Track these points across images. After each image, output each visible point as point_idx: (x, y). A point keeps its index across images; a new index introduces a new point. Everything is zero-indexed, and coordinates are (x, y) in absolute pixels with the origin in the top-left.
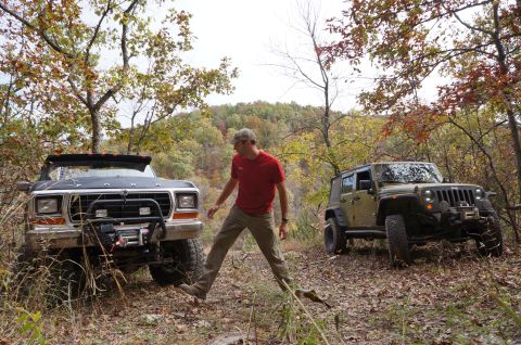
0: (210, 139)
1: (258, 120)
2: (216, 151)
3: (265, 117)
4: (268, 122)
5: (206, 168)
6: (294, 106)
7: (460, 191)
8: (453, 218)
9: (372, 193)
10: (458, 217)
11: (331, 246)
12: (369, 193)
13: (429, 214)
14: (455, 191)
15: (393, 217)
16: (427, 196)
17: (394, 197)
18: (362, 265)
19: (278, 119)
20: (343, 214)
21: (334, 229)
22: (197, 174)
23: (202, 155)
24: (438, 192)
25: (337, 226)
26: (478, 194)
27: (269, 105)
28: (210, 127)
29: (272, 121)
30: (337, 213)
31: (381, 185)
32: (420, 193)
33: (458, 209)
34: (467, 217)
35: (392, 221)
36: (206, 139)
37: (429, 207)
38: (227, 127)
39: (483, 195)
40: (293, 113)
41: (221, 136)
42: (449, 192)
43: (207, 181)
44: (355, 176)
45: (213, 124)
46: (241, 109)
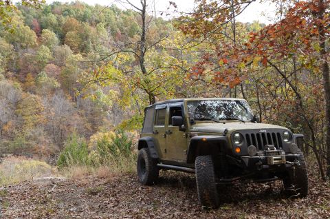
0: (22, 39)
1: (75, 22)
2: (29, 54)
3: (83, 19)
4: (87, 25)
5: (18, 71)
6: (115, 10)
7: (268, 134)
8: (260, 163)
9: (184, 130)
10: (266, 161)
11: (144, 177)
12: (181, 129)
13: (238, 157)
14: (263, 134)
15: (203, 158)
16: (236, 139)
17: (205, 137)
18: (171, 204)
19: (98, 22)
20: (156, 146)
21: (146, 160)
22: (7, 77)
23: (13, 57)
24: (247, 135)
25: (149, 157)
26: (285, 137)
27: (87, 7)
28: (22, 26)
29: (91, 25)
30: (150, 144)
31: (192, 123)
32: (229, 136)
33: (265, 153)
34: (274, 162)
35: (202, 162)
36: (18, 39)
37: (238, 150)
38: (42, 28)
39: (290, 138)
40: (113, 17)
41: (34, 36)
42: (258, 135)
43: (18, 85)
44: (168, 110)
45: (26, 23)
46: (57, 9)
